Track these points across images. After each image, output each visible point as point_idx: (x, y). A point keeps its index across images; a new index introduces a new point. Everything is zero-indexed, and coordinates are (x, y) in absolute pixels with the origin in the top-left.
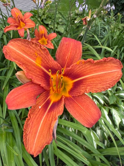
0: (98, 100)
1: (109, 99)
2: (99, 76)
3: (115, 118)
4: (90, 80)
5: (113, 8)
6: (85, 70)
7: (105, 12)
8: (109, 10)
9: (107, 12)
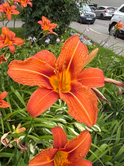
0: (61, 123)
1: (69, 116)
2: (82, 144)
3: (80, 130)
4: (79, 149)
5: (34, 39)
6: (73, 145)
7: (30, 43)
8: (32, 41)
9: (31, 43)
